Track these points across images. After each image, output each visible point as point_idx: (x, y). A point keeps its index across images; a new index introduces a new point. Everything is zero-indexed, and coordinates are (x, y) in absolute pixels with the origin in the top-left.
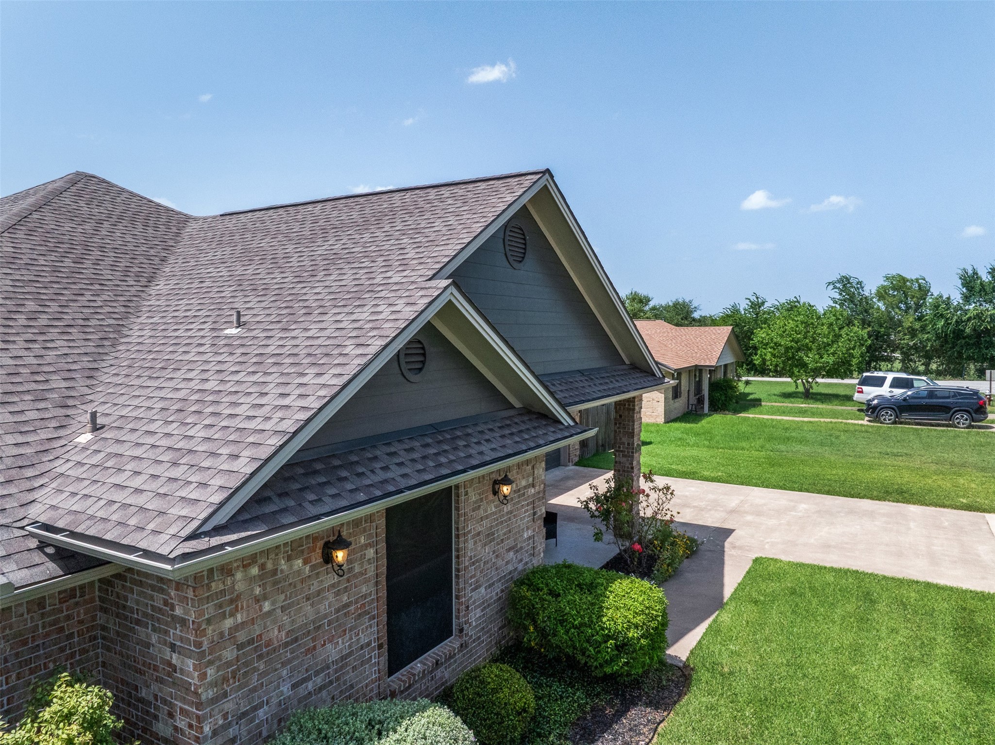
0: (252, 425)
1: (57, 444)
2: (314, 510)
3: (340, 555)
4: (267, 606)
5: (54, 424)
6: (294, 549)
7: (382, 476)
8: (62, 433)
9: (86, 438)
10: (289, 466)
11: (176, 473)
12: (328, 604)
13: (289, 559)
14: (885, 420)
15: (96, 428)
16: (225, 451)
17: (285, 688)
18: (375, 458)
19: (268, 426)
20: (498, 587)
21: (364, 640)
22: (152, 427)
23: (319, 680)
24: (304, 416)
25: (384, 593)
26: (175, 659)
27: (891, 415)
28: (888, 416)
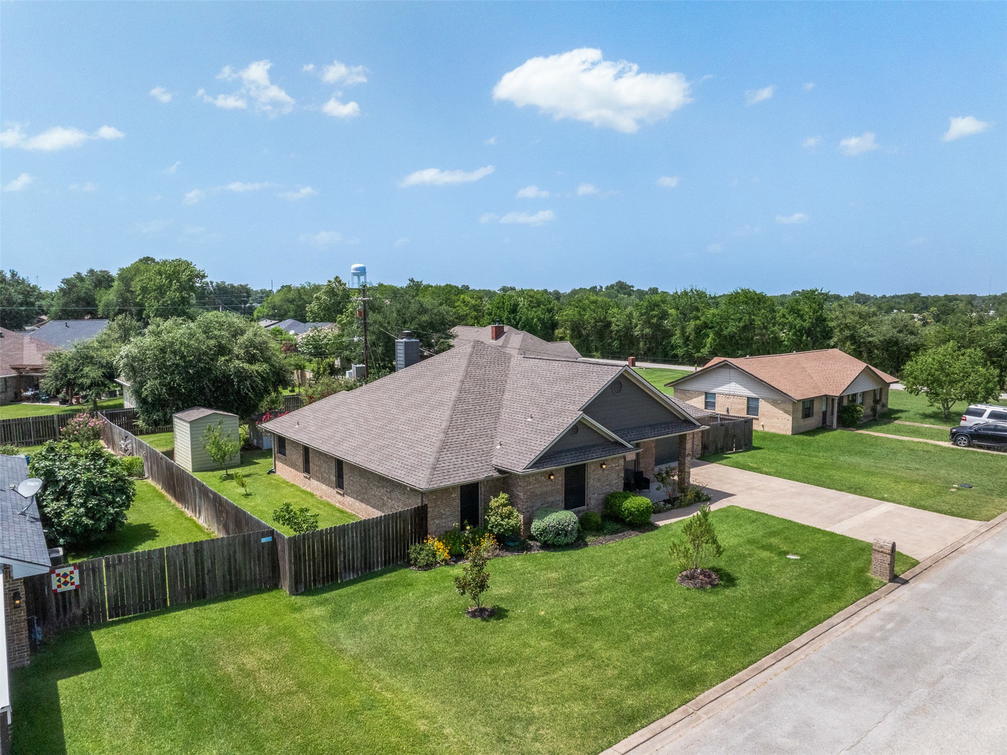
0: (534, 448)
1: (493, 448)
2: (546, 466)
3: (552, 477)
4: (536, 486)
5: (491, 443)
6: (542, 474)
7: (562, 460)
8: (493, 445)
9: (499, 447)
10: (542, 457)
11: (520, 457)
12: (549, 488)
13: (541, 477)
14: (960, 443)
15: (501, 445)
16: (529, 453)
17: (539, 504)
18: (561, 456)
19: (537, 449)
20: (603, 496)
21: (558, 499)
22: (513, 446)
23: (547, 505)
24: (545, 447)
25: (564, 489)
26: (519, 494)
27: (965, 441)
28: (964, 440)
